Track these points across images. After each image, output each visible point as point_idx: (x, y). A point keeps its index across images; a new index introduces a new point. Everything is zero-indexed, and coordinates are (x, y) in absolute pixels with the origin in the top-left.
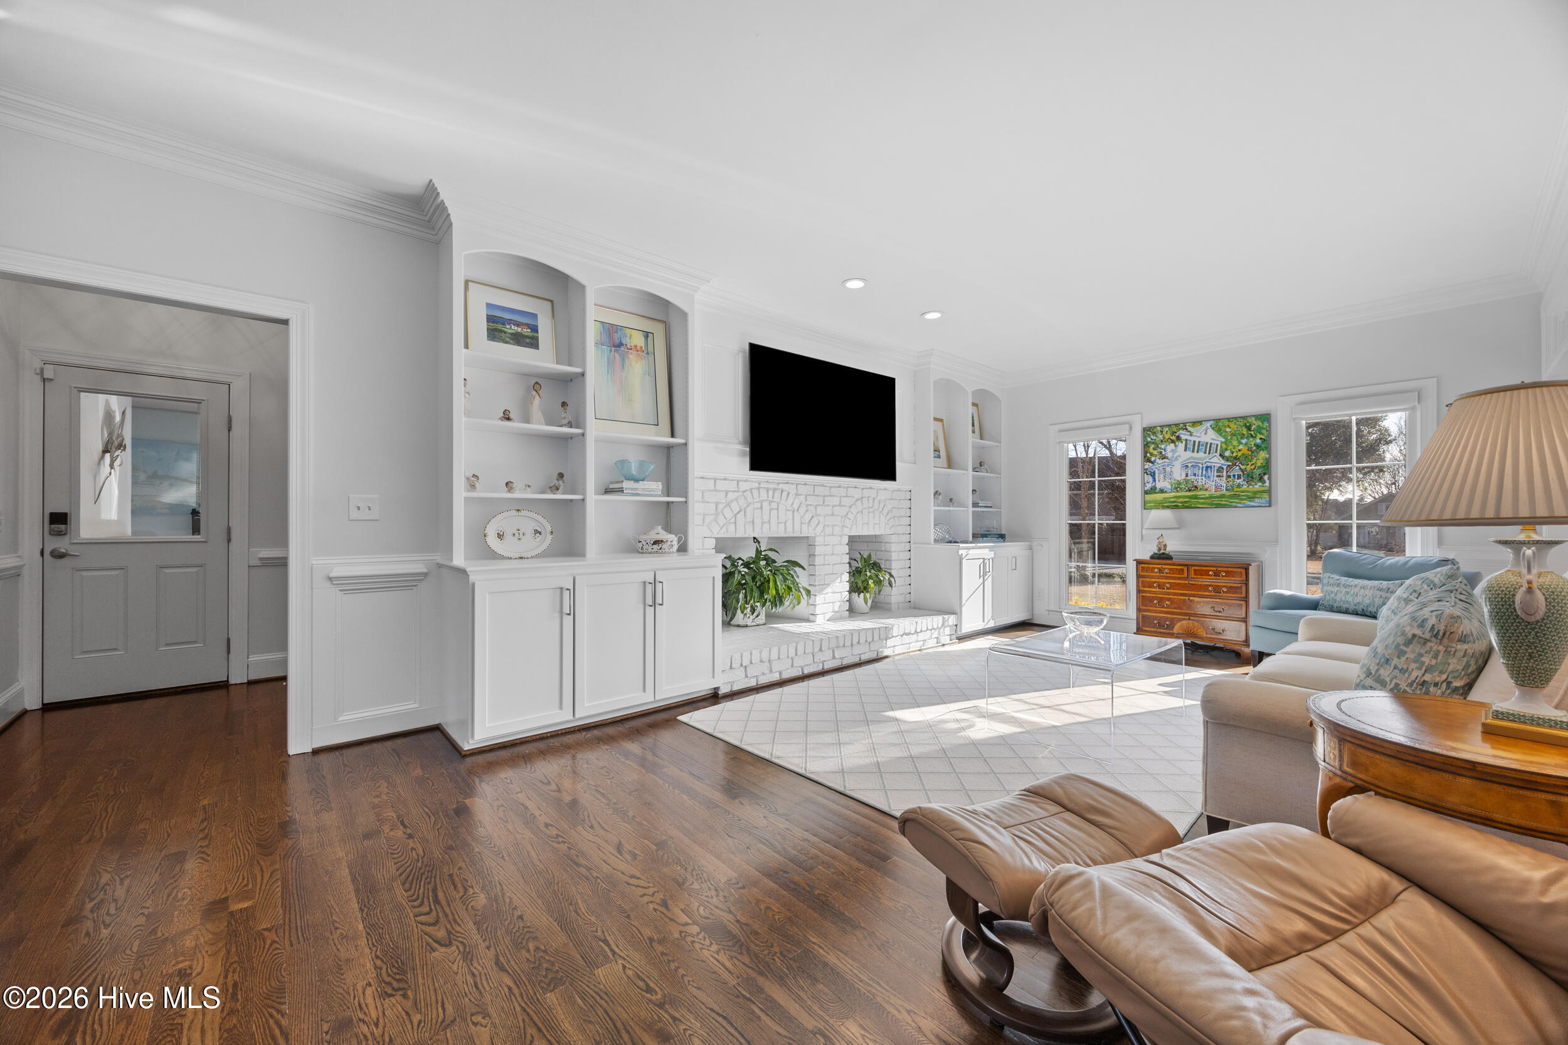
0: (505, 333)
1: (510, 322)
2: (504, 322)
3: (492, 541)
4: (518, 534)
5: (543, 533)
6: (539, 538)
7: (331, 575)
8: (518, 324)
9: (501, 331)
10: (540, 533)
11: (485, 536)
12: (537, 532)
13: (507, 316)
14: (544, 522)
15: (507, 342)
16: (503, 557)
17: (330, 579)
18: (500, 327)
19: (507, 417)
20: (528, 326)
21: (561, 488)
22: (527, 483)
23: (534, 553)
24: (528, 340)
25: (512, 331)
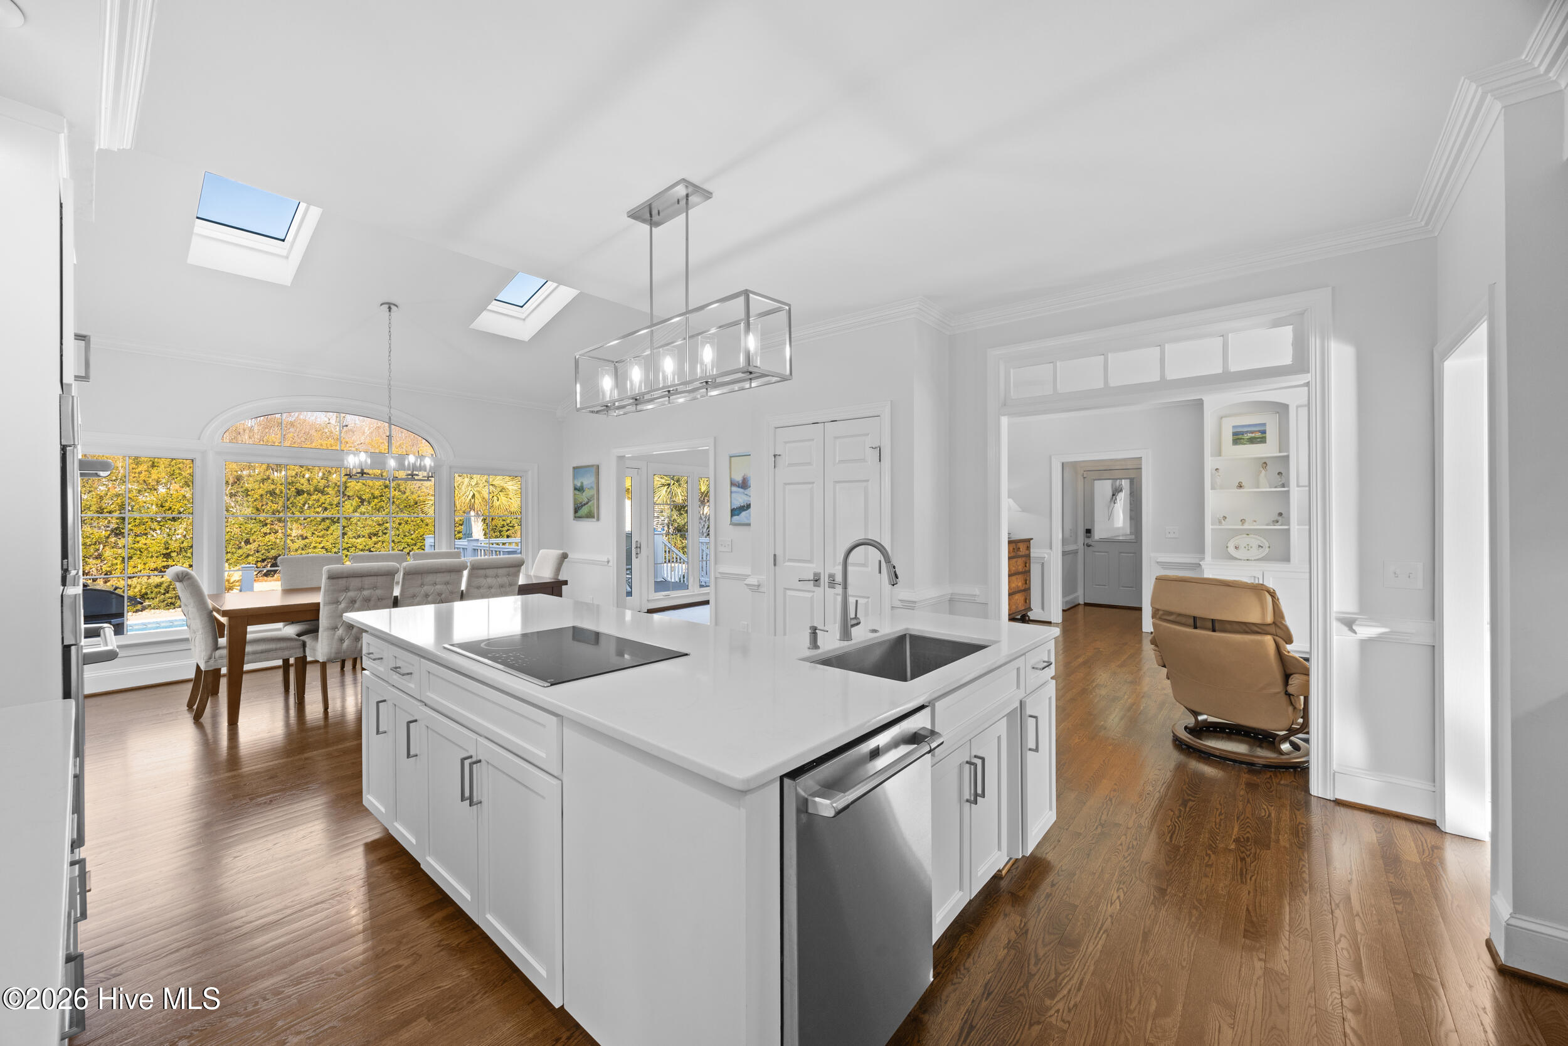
0: (1243, 439)
1: (1247, 432)
2: (1242, 433)
3: (1231, 550)
4: (1248, 547)
5: (1264, 547)
6: (1261, 550)
7: (1158, 561)
8: (1252, 432)
9: (1241, 439)
10: (1262, 547)
11: (1227, 547)
12: (1260, 546)
13: (1245, 429)
14: (1264, 541)
15: (1245, 444)
16: (1236, 559)
17: (1158, 562)
18: (1240, 437)
19: (1240, 486)
20: (1259, 431)
21: (1280, 521)
22: (1255, 519)
23: (1257, 558)
24: (1259, 440)
25: (1247, 437)
